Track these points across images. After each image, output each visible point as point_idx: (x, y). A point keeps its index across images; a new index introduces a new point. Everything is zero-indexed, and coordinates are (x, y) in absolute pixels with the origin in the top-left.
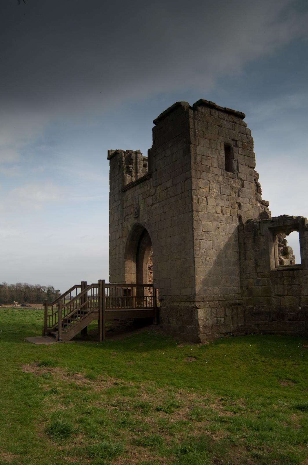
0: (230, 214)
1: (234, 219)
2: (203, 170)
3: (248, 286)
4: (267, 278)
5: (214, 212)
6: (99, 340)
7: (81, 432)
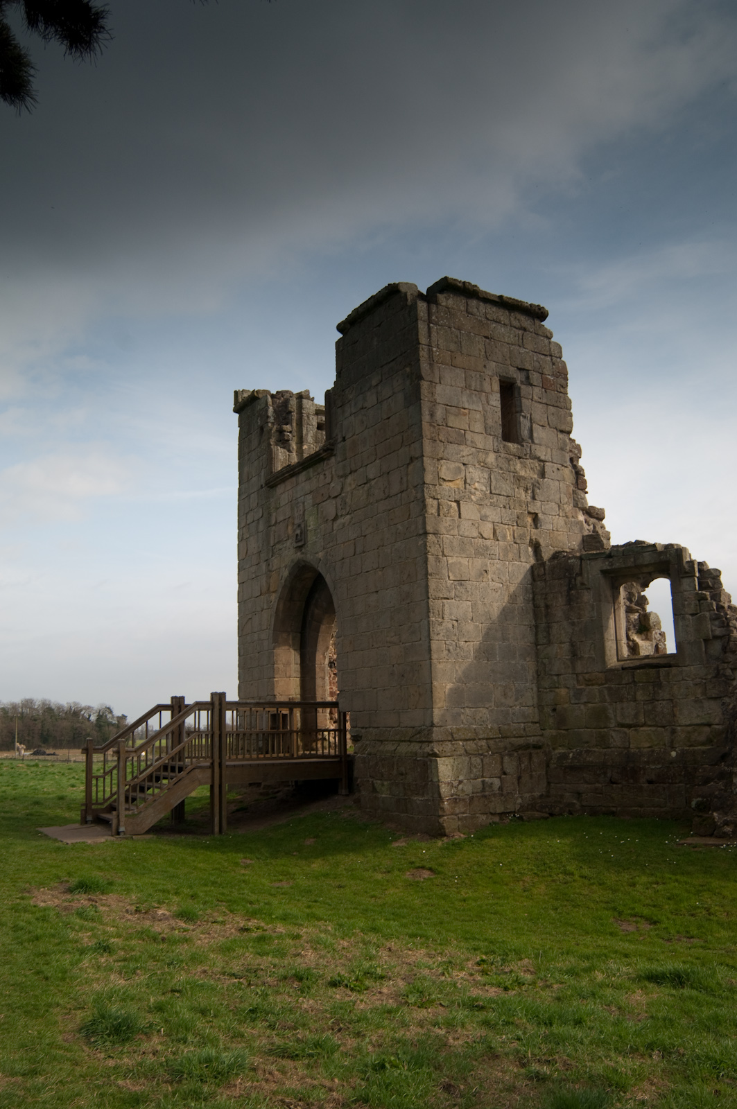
0: (514, 538)
1: (522, 551)
2: (451, 440)
3: (556, 705)
4: (599, 685)
5: (475, 534)
6: (213, 832)
7: (159, 1031)
